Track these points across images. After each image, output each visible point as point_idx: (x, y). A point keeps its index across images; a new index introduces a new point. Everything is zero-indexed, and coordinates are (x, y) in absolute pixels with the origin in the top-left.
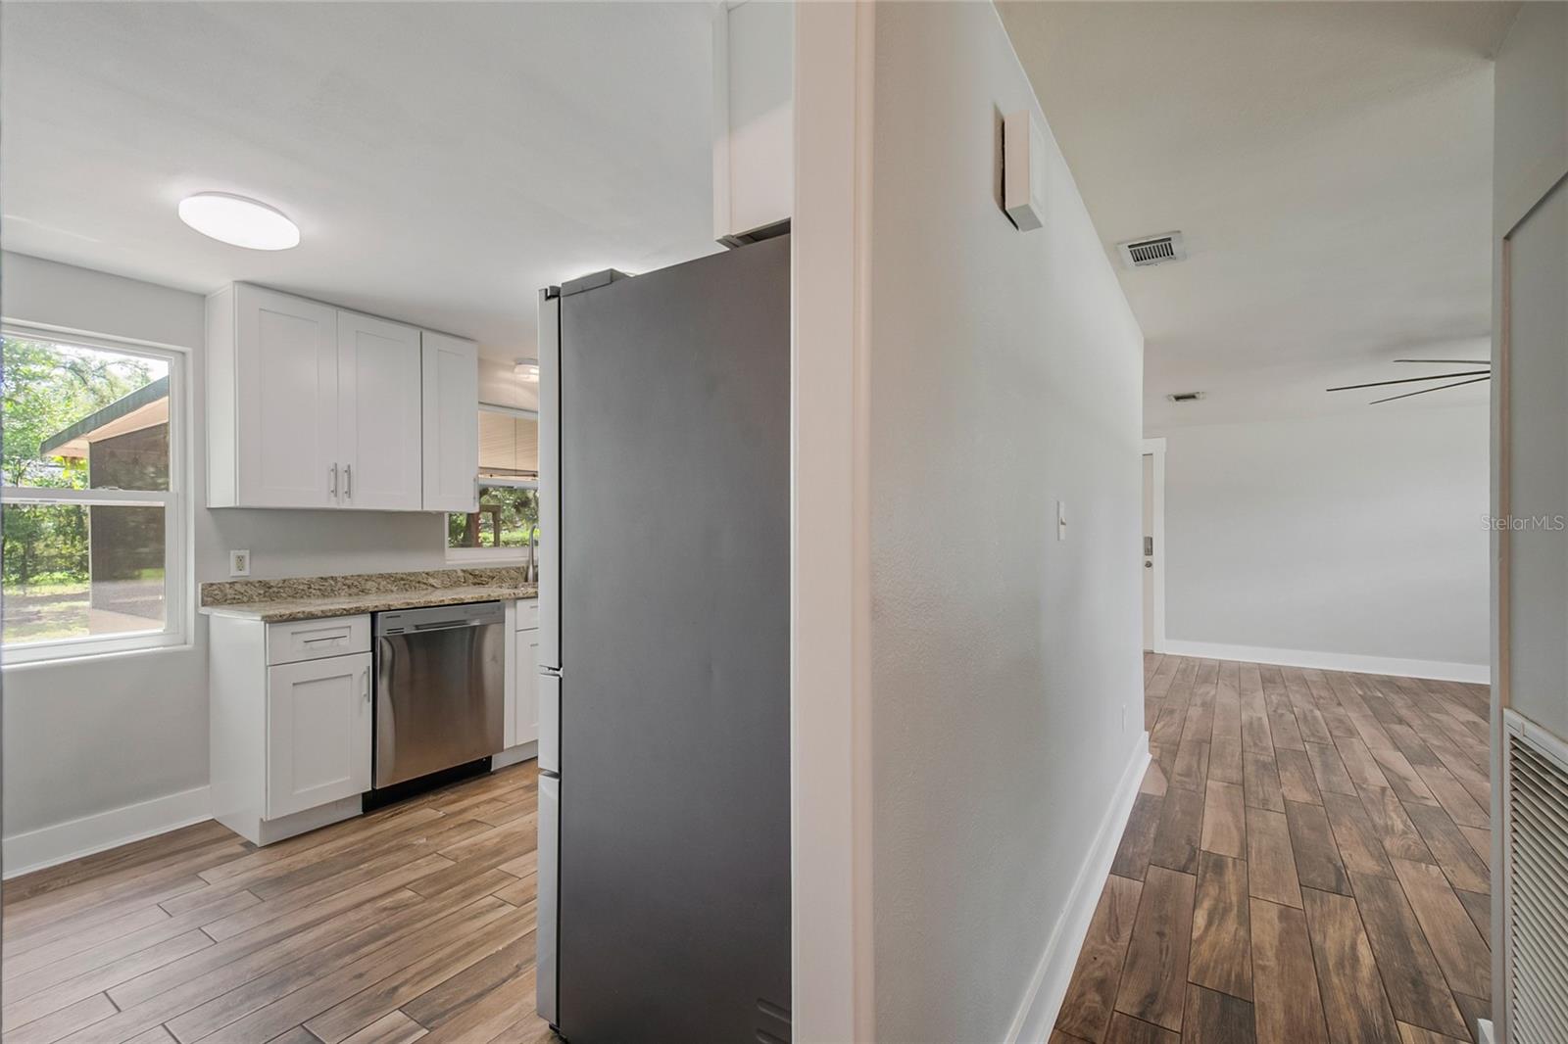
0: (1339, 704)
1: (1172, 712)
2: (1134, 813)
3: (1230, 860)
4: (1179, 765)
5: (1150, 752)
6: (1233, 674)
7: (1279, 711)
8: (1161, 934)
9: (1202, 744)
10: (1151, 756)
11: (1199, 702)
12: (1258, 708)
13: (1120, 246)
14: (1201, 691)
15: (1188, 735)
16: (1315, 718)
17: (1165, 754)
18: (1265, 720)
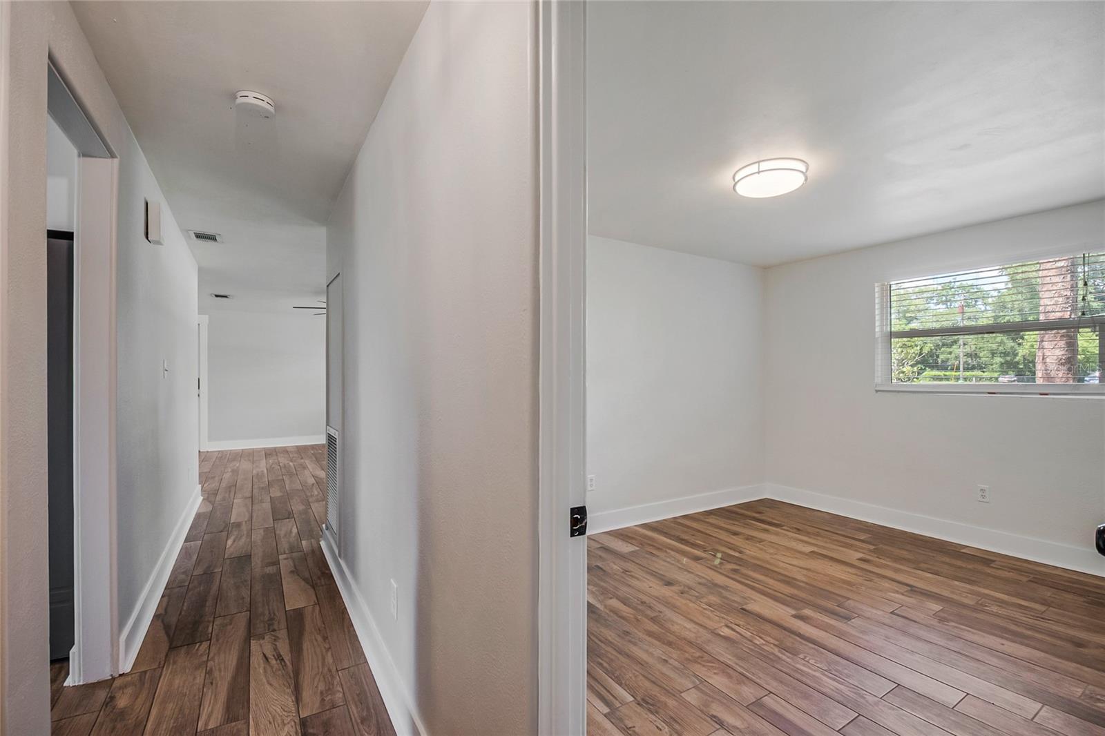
0: (302, 458)
1: (213, 478)
2: (195, 520)
3: (244, 523)
4: (219, 498)
5: (202, 496)
6: (250, 455)
7: (273, 466)
8: (212, 551)
9: (233, 487)
10: (202, 498)
11: (230, 470)
12: (263, 466)
13: (190, 232)
14: (231, 465)
15: (224, 485)
16: (290, 466)
17: (209, 496)
18: (265, 471)
